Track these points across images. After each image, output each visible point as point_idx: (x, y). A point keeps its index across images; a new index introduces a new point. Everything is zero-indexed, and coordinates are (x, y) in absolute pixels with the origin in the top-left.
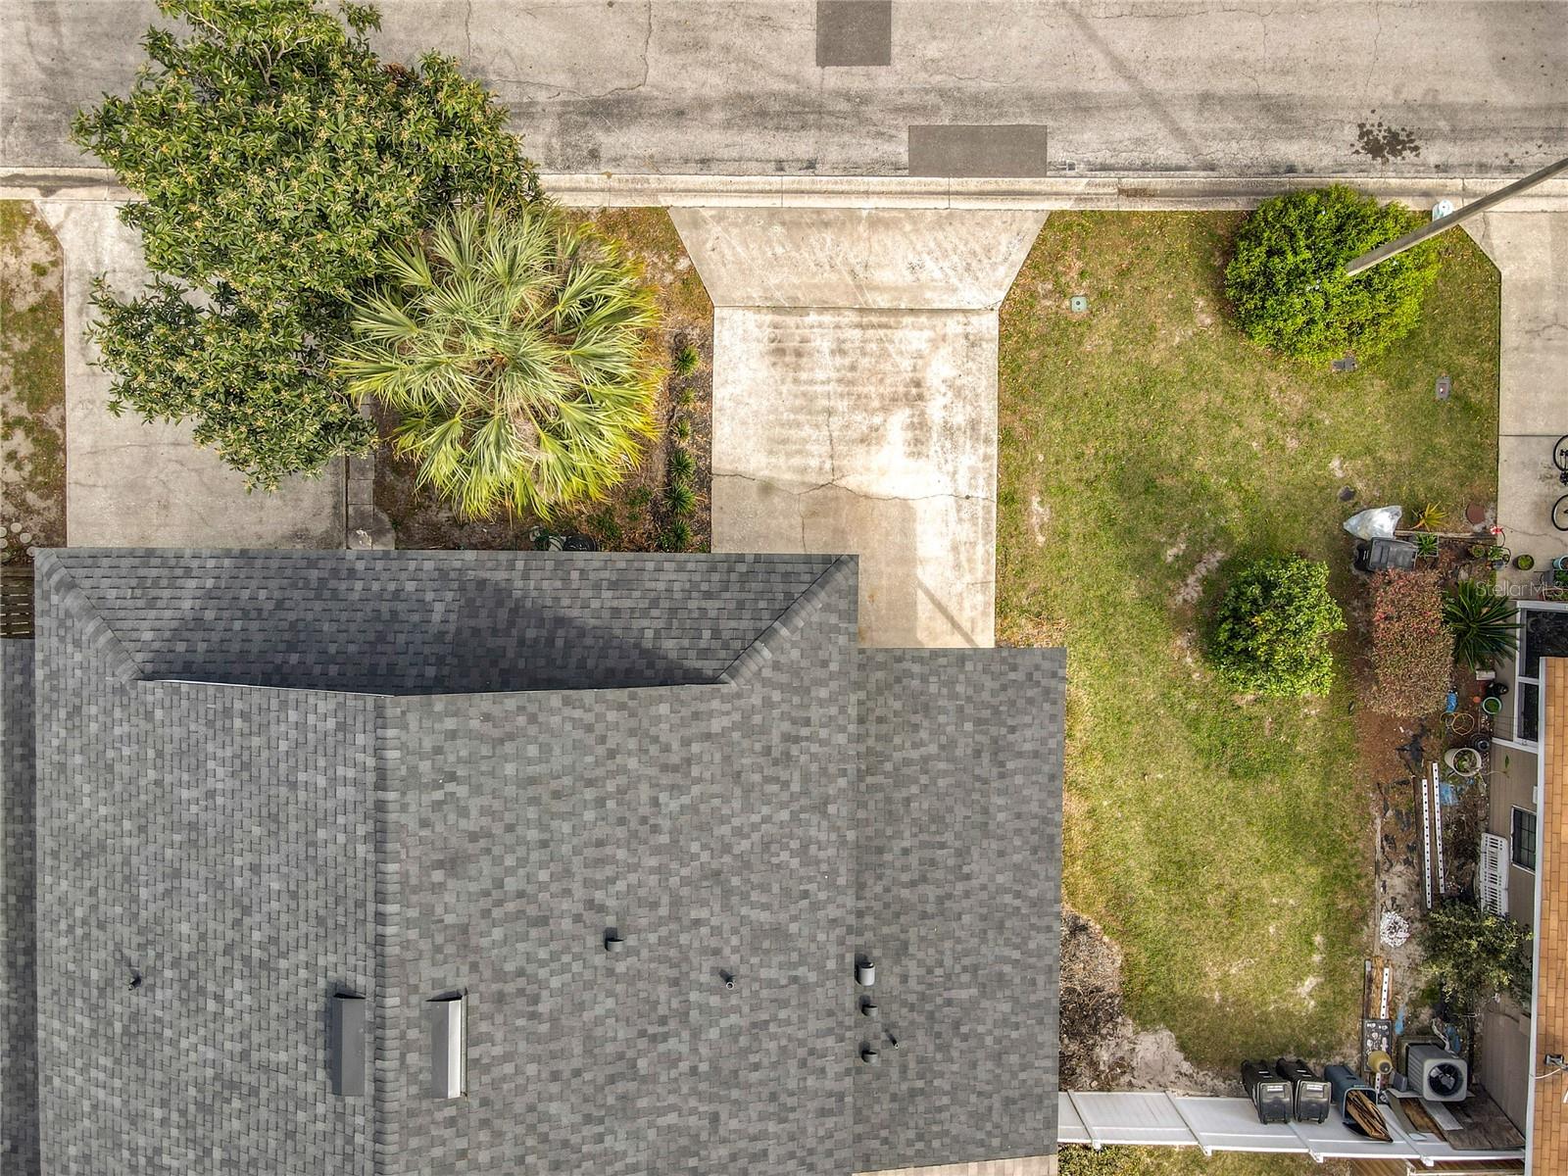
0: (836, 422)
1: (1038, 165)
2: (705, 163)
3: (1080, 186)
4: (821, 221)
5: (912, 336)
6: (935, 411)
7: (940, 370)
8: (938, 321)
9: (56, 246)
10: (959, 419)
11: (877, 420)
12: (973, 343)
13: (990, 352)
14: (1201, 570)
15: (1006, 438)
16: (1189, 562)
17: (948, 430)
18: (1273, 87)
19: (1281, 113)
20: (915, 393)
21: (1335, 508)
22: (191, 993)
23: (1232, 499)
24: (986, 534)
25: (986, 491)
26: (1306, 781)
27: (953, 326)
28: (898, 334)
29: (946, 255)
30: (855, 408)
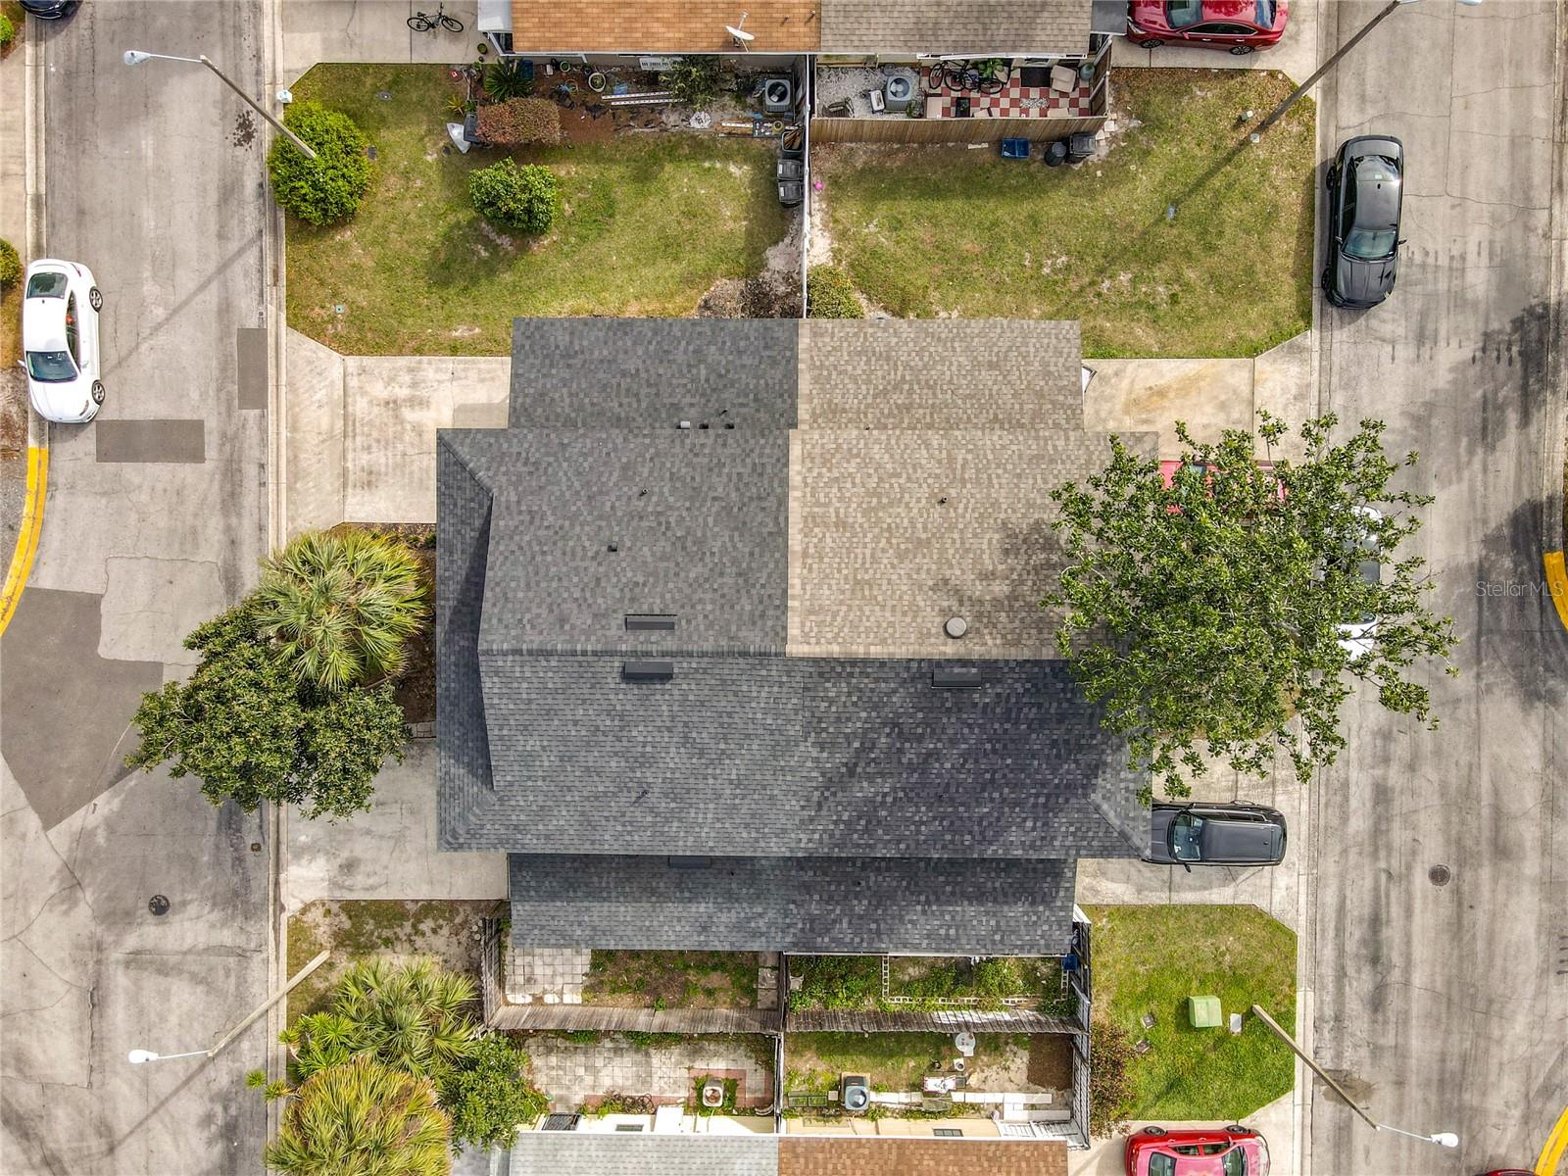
0: (410, 452)
1: (261, 332)
2: (261, 528)
3: (272, 309)
4: (294, 460)
5: (360, 407)
6: (403, 393)
7: (379, 390)
8: (350, 392)
9: (313, 904)
10: (407, 378)
11: (408, 427)
12: (363, 371)
13: (369, 361)
14: (493, 236)
15: (418, 351)
16: (488, 243)
17: (414, 385)
18: (213, 196)
19: (228, 192)
20: (392, 405)
21: (455, 159)
22: (645, 761)
23: (452, 219)
24: (474, 362)
25: (449, 363)
26: (615, 172)
27: (353, 382)
28: (359, 415)
29: (312, 387)
30: (402, 440)
